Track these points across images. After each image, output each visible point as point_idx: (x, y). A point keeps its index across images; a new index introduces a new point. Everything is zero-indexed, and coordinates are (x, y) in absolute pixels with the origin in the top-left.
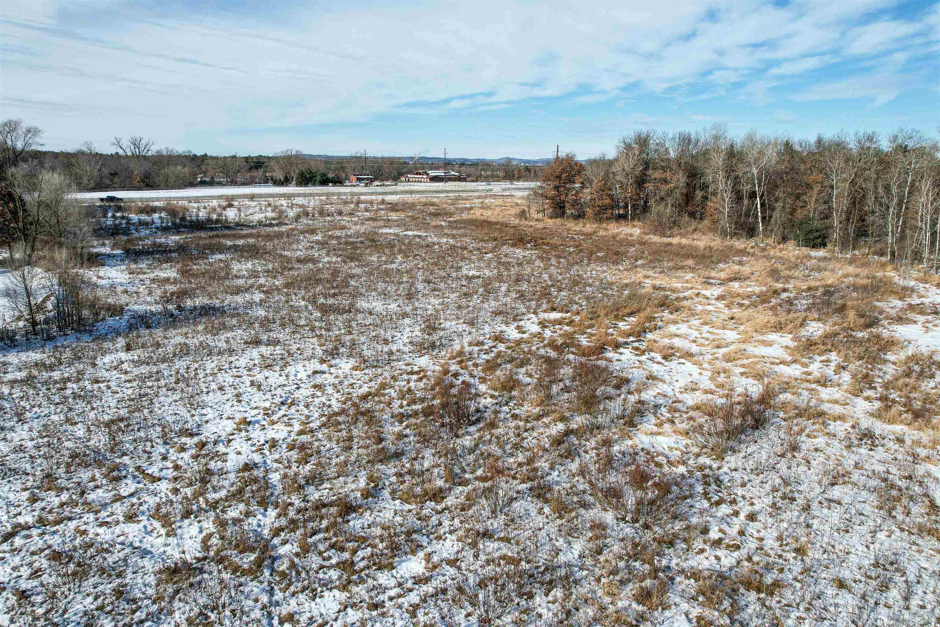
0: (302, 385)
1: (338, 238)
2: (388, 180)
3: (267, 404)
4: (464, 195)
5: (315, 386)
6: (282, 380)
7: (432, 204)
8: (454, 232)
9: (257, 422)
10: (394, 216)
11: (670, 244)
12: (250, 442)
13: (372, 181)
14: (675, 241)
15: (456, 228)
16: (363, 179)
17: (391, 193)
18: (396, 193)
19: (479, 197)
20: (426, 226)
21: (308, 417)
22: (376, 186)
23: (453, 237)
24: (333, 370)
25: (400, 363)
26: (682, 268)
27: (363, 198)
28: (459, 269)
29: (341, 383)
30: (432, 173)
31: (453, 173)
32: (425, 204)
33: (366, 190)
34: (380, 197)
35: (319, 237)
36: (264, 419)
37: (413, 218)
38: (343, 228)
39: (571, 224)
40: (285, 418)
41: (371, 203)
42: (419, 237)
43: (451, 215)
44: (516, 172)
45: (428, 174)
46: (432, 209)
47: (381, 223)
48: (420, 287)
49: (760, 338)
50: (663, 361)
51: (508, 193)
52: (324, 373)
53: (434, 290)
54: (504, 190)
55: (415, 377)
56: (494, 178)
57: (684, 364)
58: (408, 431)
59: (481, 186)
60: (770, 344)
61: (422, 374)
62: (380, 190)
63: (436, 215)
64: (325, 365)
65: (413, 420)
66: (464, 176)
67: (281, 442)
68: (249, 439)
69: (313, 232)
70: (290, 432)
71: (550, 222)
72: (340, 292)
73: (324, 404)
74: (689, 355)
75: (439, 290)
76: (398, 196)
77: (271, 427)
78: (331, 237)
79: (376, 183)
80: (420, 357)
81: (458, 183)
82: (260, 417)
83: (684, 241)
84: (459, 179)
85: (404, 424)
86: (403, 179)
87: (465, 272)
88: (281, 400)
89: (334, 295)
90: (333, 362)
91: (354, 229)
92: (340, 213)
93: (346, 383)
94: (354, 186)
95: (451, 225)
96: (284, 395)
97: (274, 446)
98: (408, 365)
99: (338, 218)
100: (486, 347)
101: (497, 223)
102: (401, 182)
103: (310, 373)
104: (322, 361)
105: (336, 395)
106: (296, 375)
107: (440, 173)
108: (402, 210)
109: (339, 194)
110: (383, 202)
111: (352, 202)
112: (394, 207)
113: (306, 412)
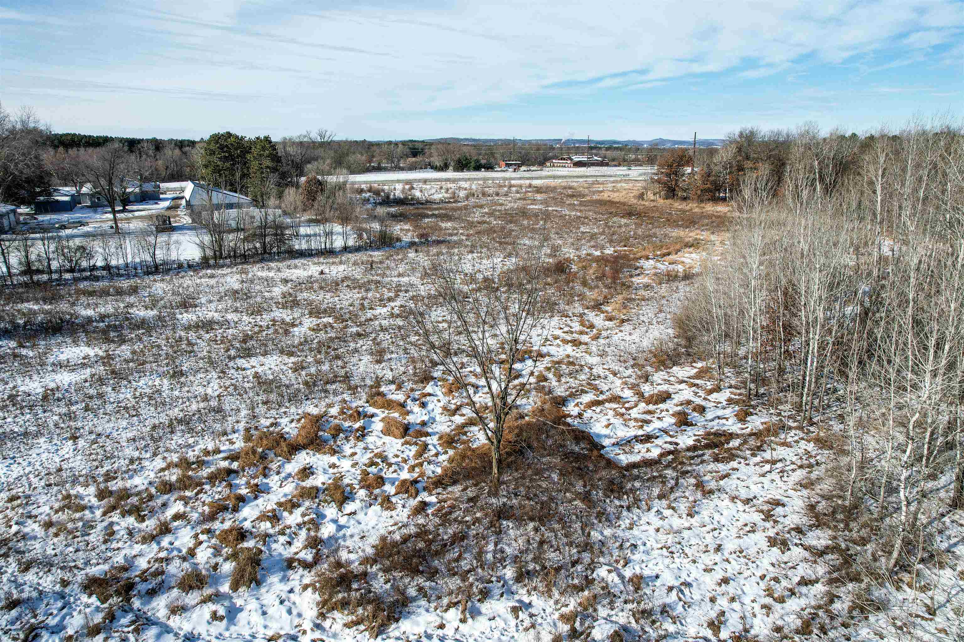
1: (499, 211)
2: (534, 165)
7: (570, 188)
8: (582, 208)
10: (539, 197)
13: (519, 166)
15: (585, 205)
16: (511, 165)
17: (537, 178)
18: (540, 178)
19: (613, 182)
22: (523, 171)
27: (513, 182)
30: (576, 158)
31: (596, 158)
32: (565, 188)
33: (514, 175)
34: (528, 182)
35: (486, 210)
37: (554, 198)
38: (502, 205)
39: (676, 204)
41: (521, 186)
42: (556, 211)
43: (584, 196)
45: (571, 160)
46: (570, 192)
47: (529, 202)
56: (638, 162)
62: (527, 175)
63: (572, 196)
66: (606, 160)
69: (481, 207)
71: (661, 202)
76: (543, 181)
78: (495, 210)
79: (523, 168)
81: (599, 168)
84: (601, 164)
86: (548, 164)
91: (509, 205)
92: (497, 194)
94: (504, 171)
95: (581, 204)
99: (497, 198)
102: (546, 167)
107: (584, 158)
108: (545, 192)
109: (493, 179)
110: (530, 186)
111: (505, 186)
112: (539, 190)
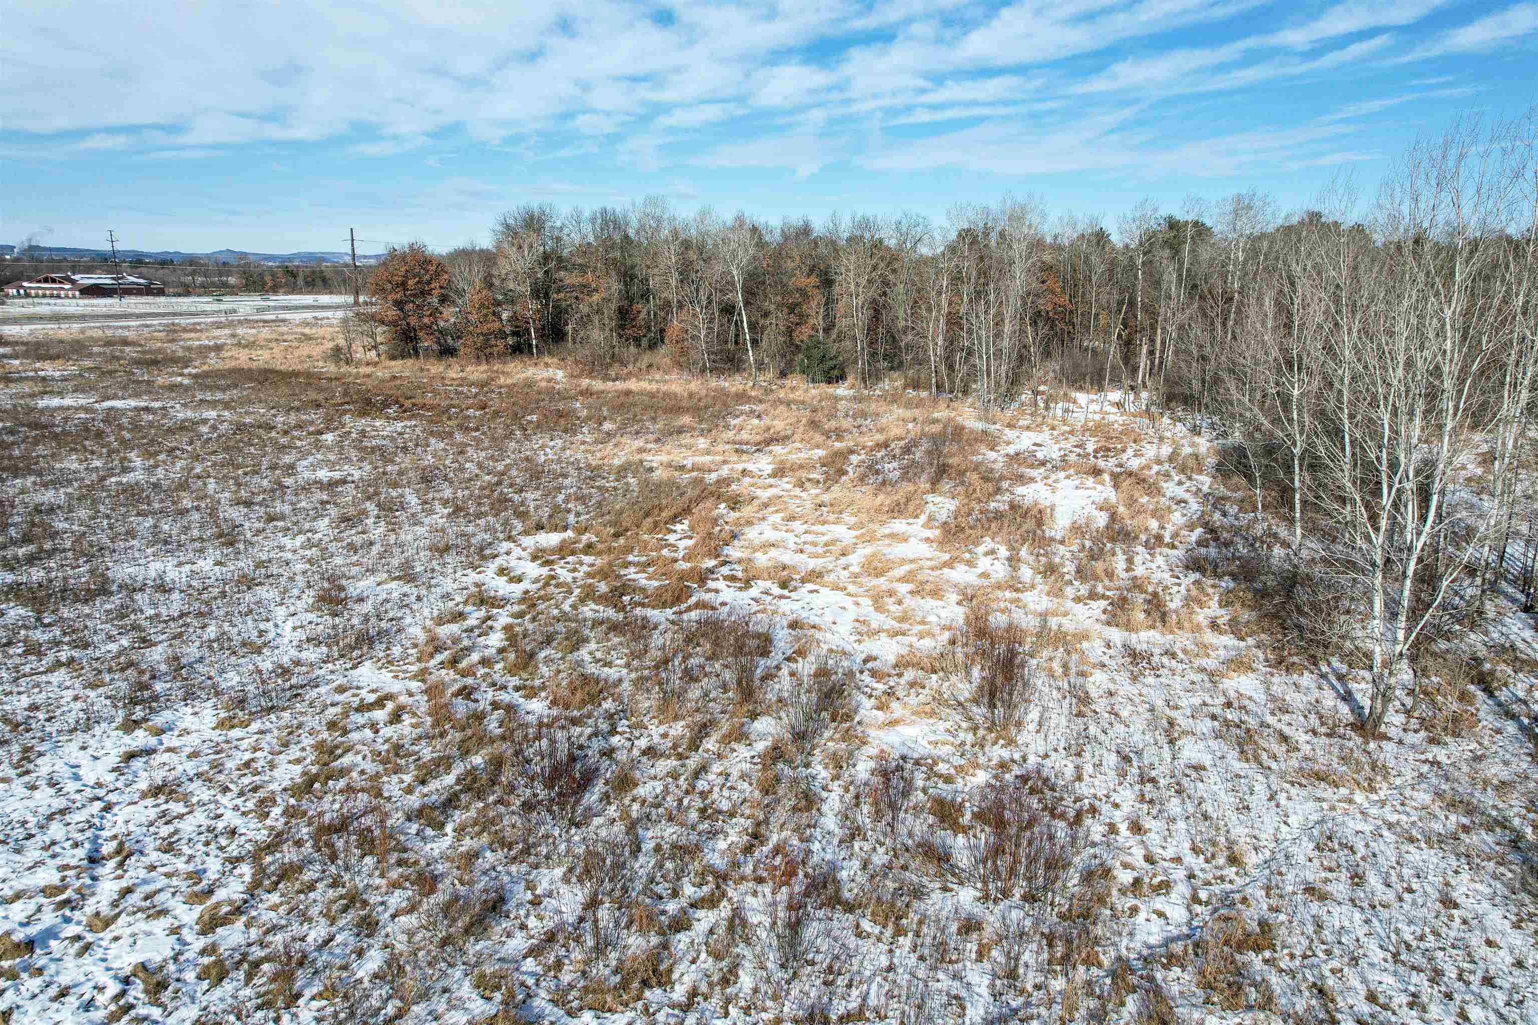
0: (113, 798)
3: (48, 876)
4: (183, 321)
5: (156, 791)
6: (45, 798)
8: (219, 396)
9: (51, 933)
10: (49, 369)
11: (628, 393)
12: (72, 1001)
14: (633, 385)
15: (219, 388)
20: (149, 388)
21: (196, 876)
23: (227, 406)
24: (169, 740)
25: (323, 690)
26: (680, 431)
28: (290, 469)
29: (217, 767)
30: (84, 280)
31: (131, 279)
32: (108, 343)
36: (67, 920)
37: (101, 372)
39: (436, 368)
40: (135, 899)
42: (147, 409)
43: (184, 362)
44: (268, 278)
45: (73, 282)
46: (131, 352)
47: (29, 387)
48: (236, 514)
49: (887, 531)
50: (785, 592)
51: (273, 317)
52: (150, 752)
53: (271, 519)
54: (260, 310)
55: (380, 715)
56: (222, 289)
57: (817, 591)
58: (467, 843)
59: (204, 303)
60: (903, 538)
61: (390, 706)
63: (151, 363)
64: (140, 733)
65: (459, 816)
66: (158, 284)
67: (172, 967)
68: (64, 993)
70: (175, 931)
71: (397, 365)
72: (41, 550)
73: (210, 830)
74: (814, 576)
75: (282, 517)
77: (108, 935)
80: (354, 667)
81: (150, 299)
82: (49, 918)
83: (644, 385)
84: (147, 291)
85: (449, 829)
86: (12, 291)
87: (305, 474)
88: (81, 853)
89: (31, 560)
90: (159, 720)
93: (230, 764)
95: (201, 382)
96: (79, 837)
97: (162, 986)
98: (341, 690)
100: (472, 622)
101: (296, 374)
102: (11, 296)
103: (113, 759)
104: (129, 726)
105: (224, 800)
106: (77, 777)
107: (104, 279)
113: (180, 864)
